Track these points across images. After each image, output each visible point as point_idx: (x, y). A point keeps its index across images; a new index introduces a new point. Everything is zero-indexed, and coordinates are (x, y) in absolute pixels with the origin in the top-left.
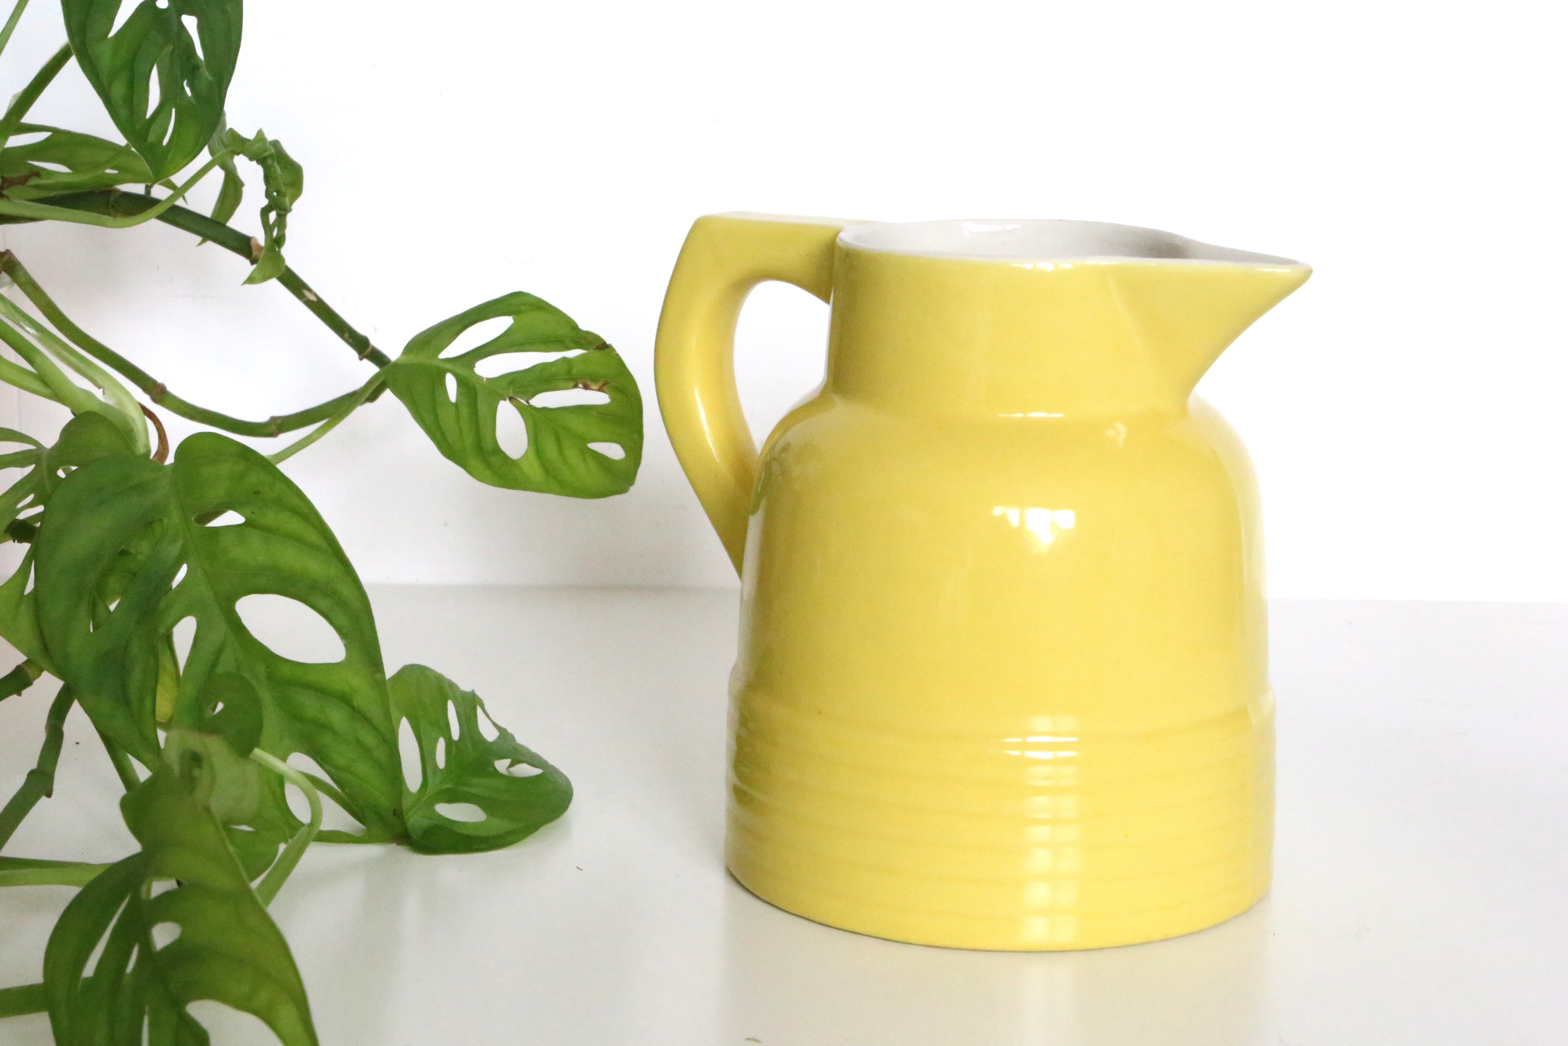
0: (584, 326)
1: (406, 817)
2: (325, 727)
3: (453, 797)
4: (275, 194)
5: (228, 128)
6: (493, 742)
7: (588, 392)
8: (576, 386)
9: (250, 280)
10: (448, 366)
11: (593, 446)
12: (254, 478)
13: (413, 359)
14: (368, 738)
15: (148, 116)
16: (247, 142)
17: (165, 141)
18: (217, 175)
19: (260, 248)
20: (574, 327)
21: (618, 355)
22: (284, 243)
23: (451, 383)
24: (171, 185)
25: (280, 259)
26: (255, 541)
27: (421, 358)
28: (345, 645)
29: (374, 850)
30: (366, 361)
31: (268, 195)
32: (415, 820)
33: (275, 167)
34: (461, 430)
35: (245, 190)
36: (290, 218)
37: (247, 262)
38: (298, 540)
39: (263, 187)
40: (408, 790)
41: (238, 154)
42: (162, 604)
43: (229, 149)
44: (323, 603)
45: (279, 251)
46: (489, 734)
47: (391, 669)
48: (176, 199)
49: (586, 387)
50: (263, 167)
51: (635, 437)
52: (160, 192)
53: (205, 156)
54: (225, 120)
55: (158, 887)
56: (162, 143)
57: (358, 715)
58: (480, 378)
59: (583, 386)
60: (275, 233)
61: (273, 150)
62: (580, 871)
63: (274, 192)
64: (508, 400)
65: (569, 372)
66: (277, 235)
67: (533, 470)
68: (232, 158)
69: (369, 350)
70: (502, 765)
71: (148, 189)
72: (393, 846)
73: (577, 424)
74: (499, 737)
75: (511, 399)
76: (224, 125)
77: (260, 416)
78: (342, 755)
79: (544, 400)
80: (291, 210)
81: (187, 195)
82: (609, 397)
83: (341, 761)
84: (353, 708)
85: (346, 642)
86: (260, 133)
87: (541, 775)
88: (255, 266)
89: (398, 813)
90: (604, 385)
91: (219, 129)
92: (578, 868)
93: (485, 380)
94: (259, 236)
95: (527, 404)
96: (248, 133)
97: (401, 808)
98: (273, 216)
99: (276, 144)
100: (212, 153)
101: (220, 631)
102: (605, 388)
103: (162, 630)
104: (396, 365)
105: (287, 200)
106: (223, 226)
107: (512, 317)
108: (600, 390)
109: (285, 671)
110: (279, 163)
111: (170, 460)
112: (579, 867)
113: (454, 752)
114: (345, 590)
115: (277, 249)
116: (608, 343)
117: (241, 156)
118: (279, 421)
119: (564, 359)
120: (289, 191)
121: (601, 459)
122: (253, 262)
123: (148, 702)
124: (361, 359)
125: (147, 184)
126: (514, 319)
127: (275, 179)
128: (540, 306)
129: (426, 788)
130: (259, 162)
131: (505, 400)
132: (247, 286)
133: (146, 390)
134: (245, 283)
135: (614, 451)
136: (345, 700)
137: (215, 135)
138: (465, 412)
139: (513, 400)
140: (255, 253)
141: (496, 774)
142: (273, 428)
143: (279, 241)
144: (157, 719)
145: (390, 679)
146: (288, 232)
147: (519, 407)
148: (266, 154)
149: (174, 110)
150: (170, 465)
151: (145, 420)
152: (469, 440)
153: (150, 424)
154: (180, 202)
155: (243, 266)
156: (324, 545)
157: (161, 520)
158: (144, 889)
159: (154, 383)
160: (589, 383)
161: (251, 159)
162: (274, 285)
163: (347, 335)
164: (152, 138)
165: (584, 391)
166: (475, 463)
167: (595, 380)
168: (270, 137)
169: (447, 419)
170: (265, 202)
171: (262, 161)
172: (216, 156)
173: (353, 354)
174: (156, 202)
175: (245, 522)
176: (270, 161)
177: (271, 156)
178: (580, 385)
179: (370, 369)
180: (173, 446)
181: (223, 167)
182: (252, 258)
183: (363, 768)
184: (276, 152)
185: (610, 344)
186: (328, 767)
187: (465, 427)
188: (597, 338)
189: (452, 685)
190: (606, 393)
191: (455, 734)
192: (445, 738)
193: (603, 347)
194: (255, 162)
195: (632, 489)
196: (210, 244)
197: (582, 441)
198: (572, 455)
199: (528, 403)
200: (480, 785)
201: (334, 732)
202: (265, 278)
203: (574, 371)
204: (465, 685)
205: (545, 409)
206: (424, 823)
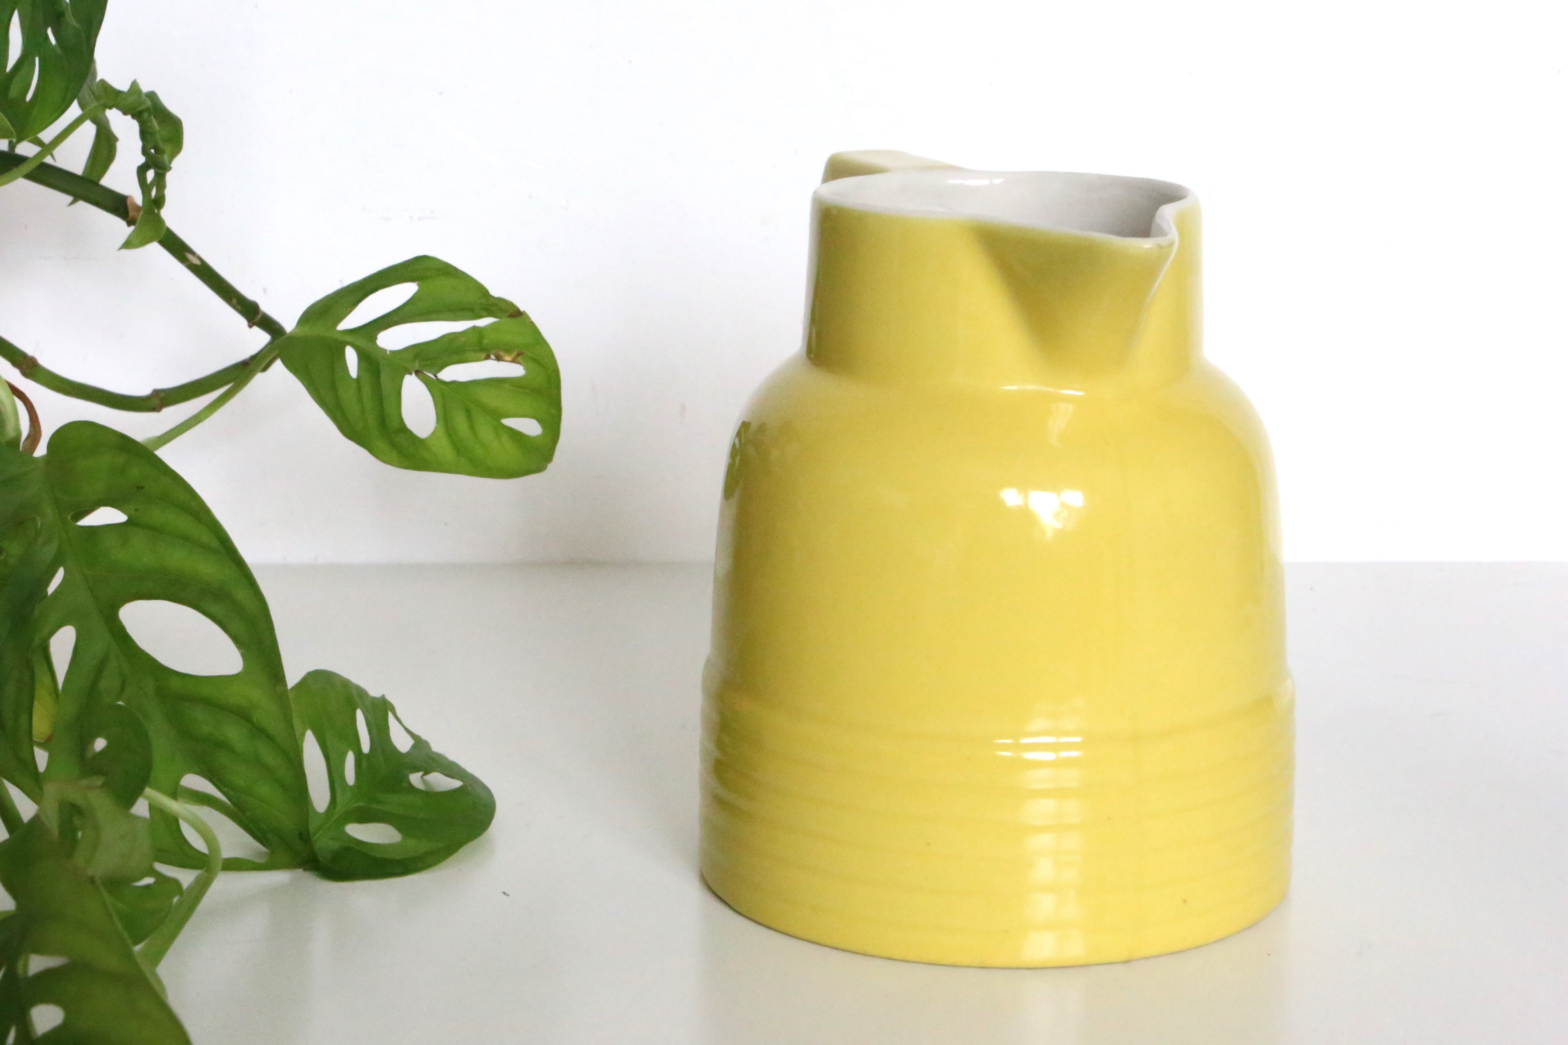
0: (495, 292)
1: (313, 839)
2: (222, 745)
3: (365, 817)
4: (153, 151)
5: (98, 79)
6: (408, 753)
7: (501, 363)
8: (488, 357)
9: (128, 245)
10: (348, 338)
11: (508, 422)
12: (135, 472)
13: (307, 331)
14: (270, 757)
15: (8, 69)
16: (121, 95)
17: (29, 97)
18: (88, 130)
19: (138, 209)
20: (484, 292)
21: (532, 323)
22: (164, 205)
23: (351, 357)
24: (39, 142)
25: (160, 221)
26: (139, 540)
27: (316, 330)
28: (243, 655)
29: (280, 877)
30: (256, 330)
31: (145, 152)
32: (324, 843)
33: (151, 121)
34: (363, 407)
35: (120, 146)
36: (169, 176)
37: (122, 223)
38: (186, 539)
39: (139, 144)
40: (314, 809)
41: (110, 108)
42: (36, 612)
43: (101, 102)
44: (216, 609)
45: (159, 212)
46: (402, 743)
47: (293, 677)
48: (45, 156)
49: (499, 358)
50: (138, 121)
51: (553, 411)
52: (26, 149)
53: (74, 111)
54: (95, 69)
55: (36, 964)
56: (25, 99)
57: (259, 731)
58: (384, 350)
59: (496, 357)
60: (154, 192)
61: (149, 103)
62: (506, 896)
63: (152, 149)
64: (414, 374)
65: (480, 343)
66: (155, 196)
67: (444, 450)
68: (104, 111)
69: (260, 316)
70: (415, 779)
71: (12, 146)
72: (300, 872)
73: (491, 399)
74: (414, 747)
75: (417, 373)
76: (94, 75)
77: (141, 389)
78: (240, 775)
79: (453, 373)
80: (170, 169)
81: (56, 152)
82: (524, 369)
83: (240, 782)
84: (252, 724)
85: (243, 652)
86: (134, 85)
87: (461, 787)
88: (132, 228)
89: (305, 837)
90: (519, 355)
91: (88, 80)
92: (504, 893)
93: (388, 352)
94: (136, 196)
95: (435, 378)
96: (122, 84)
97: (307, 830)
98: (150, 175)
99: (152, 96)
100: (82, 106)
101: (102, 642)
102: (520, 359)
103: (37, 641)
104: (292, 338)
105: (166, 157)
106: (96, 184)
107: (416, 283)
108: (514, 361)
109: (175, 684)
110: (155, 117)
111: (41, 450)
112: (506, 892)
113: (365, 765)
114: (241, 594)
115: (156, 211)
116: (522, 309)
117: (114, 110)
118: (162, 395)
119: (474, 328)
120: (168, 148)
121: (516, 436)
122: (130, 223)
123: (23, 719)
124: (250, 327)
125: (10, 139)
126: (419, 285)
127: (152, 134)
128: (448, 271)
129: (335, 807)
130: (133, 117)
131: (411, 374)
132: (124, 251)
133: (15, 364)
134: (121, 248)
135: (530, 427)
136: (243, 715)
137: (85, 86)
138: (367, 390)
139: (419, 373)
140: (131, 214)
141: (412, 789)
142: (156, 401)
143: (159, 202)
144: (34, 739)
145: (293, 688)
146: (168, 192)
147: (427, 382)
148: (142, 108)
149: (37, 60)
150: (43, 457)
151: (14, 400)
152: (372, 420)
153: (20, 405)
154: (48, 160)
155: (120, 229)
156: (215, 543)
157: (34, 519)
158: (20, 965)
159: (24, 355)
160: (502, 353)
161: (125, 113)
162: (155, 249)
163: (234, 301)
164: (13, 93)
165: (496, 362)
166: (381, 444)
167: (508, 351)
168: (145, 88)
169: (348, 396)
170: (142, 160)
171: (137, 115)
172: (86, 110)
173: (241, 321)
174: (22, 159)
175: (127, 521)
176: (146, 115)
177: (147, 110)
178: (493, 357)
179: (260, 338)
180: (47, 431)
181: (94, 121)
182: (129, 219)
183: (264, 789)
184: (152, 105)
185: (524, 311)
186: (225, 789)
187: (368, 405)
188: (511, 304)
189: (361, 693)
190: (521, 364)
191: (366, 747)
192: (353, 751)
193: (516, 314)
194: (129, 117)
195: (550, 466)
196: (82, 205)
197: (497, 415)
198: (485, 431)
199: (436, 376)
200: (393, 802)
201: (231, 750)
202: (144, 242)
203: (485, 341)
204: (374, 692)
205: (454, 383)
206: (335, 845)
